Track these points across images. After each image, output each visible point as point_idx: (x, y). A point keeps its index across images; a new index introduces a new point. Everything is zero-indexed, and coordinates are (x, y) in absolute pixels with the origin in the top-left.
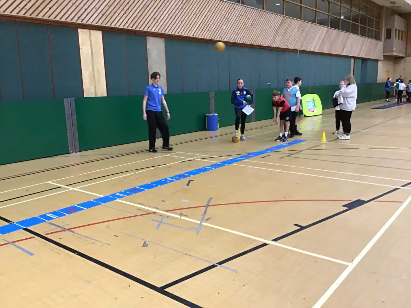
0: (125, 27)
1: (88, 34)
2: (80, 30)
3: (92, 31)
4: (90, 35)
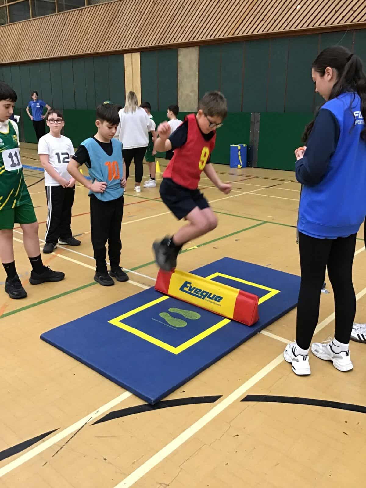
0: (153, 45)
1: (131, 57)
2: (125, 55)
3: (133, 54)
4: (132, 58)
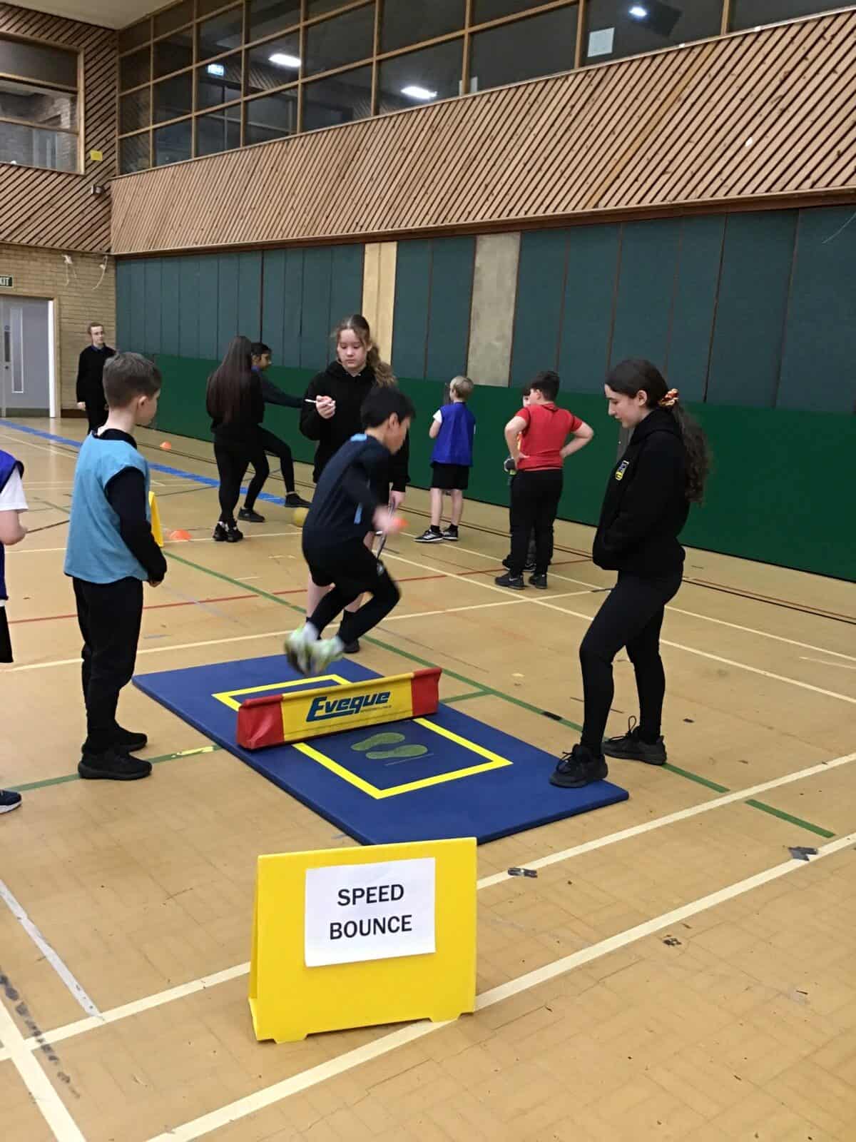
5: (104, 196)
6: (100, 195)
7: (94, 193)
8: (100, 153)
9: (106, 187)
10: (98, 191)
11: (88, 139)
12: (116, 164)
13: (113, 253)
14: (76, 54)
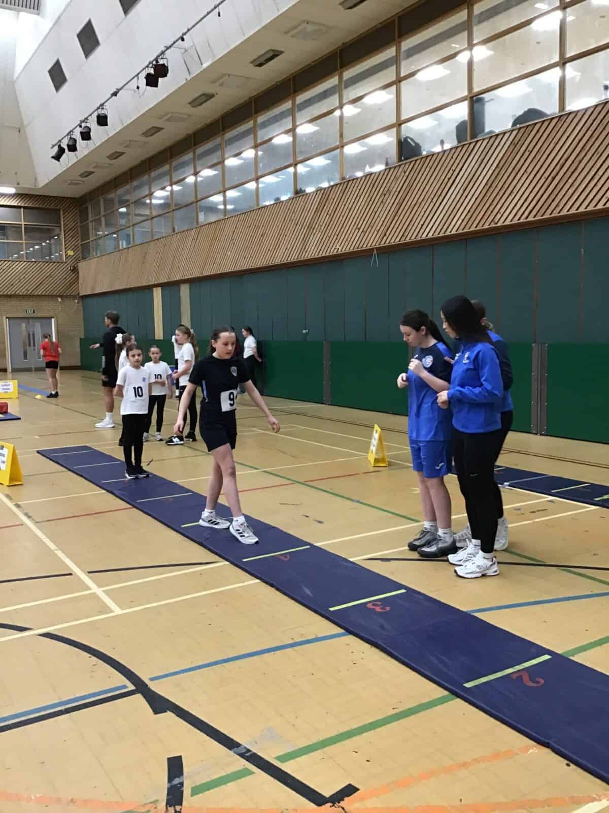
5: (75, 270)
6: (72, 271)
7: (70, 269)
8: (72, 252)
9: (76, 266)
10: (72, 268)
11: (66, 246)
12: (80, 255)
13: (80, 295)
14: (59, 210)
